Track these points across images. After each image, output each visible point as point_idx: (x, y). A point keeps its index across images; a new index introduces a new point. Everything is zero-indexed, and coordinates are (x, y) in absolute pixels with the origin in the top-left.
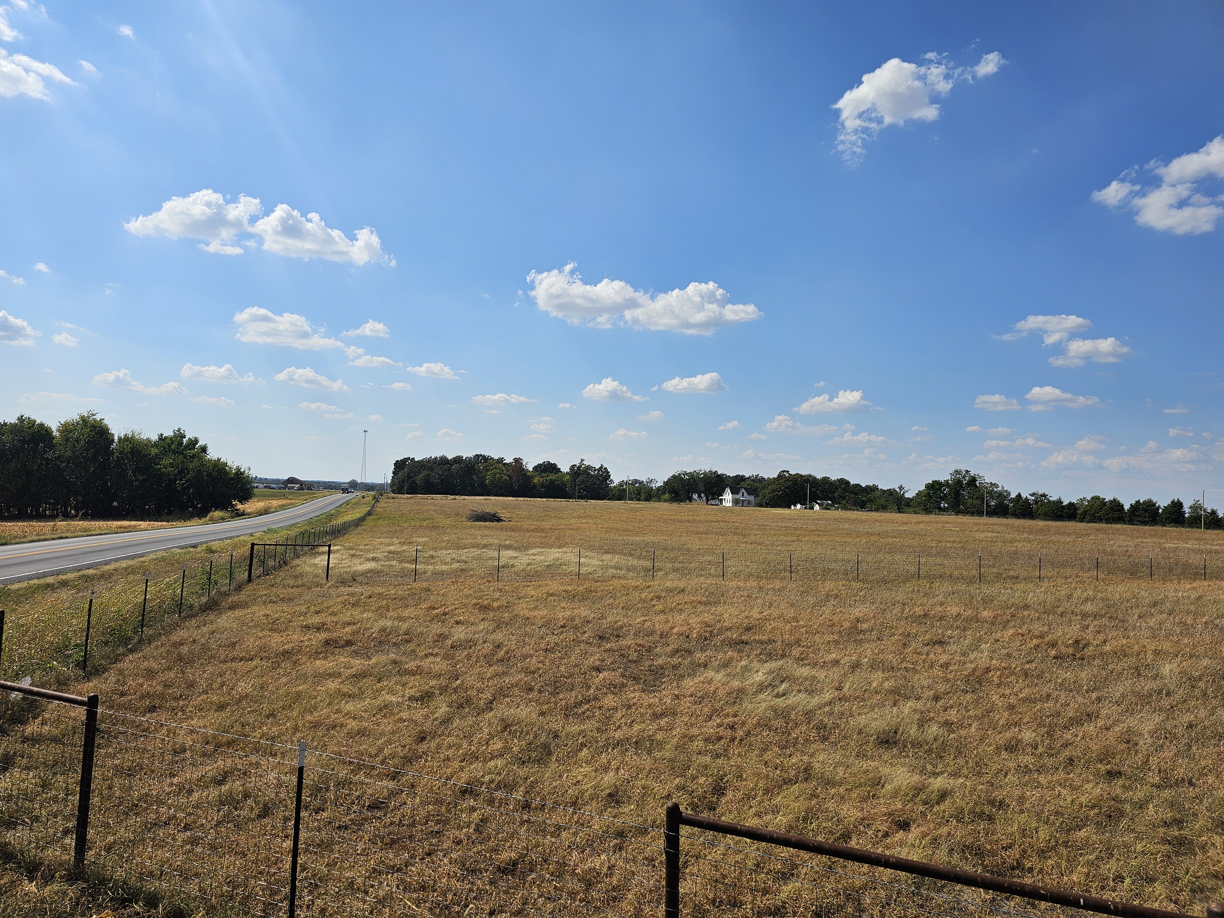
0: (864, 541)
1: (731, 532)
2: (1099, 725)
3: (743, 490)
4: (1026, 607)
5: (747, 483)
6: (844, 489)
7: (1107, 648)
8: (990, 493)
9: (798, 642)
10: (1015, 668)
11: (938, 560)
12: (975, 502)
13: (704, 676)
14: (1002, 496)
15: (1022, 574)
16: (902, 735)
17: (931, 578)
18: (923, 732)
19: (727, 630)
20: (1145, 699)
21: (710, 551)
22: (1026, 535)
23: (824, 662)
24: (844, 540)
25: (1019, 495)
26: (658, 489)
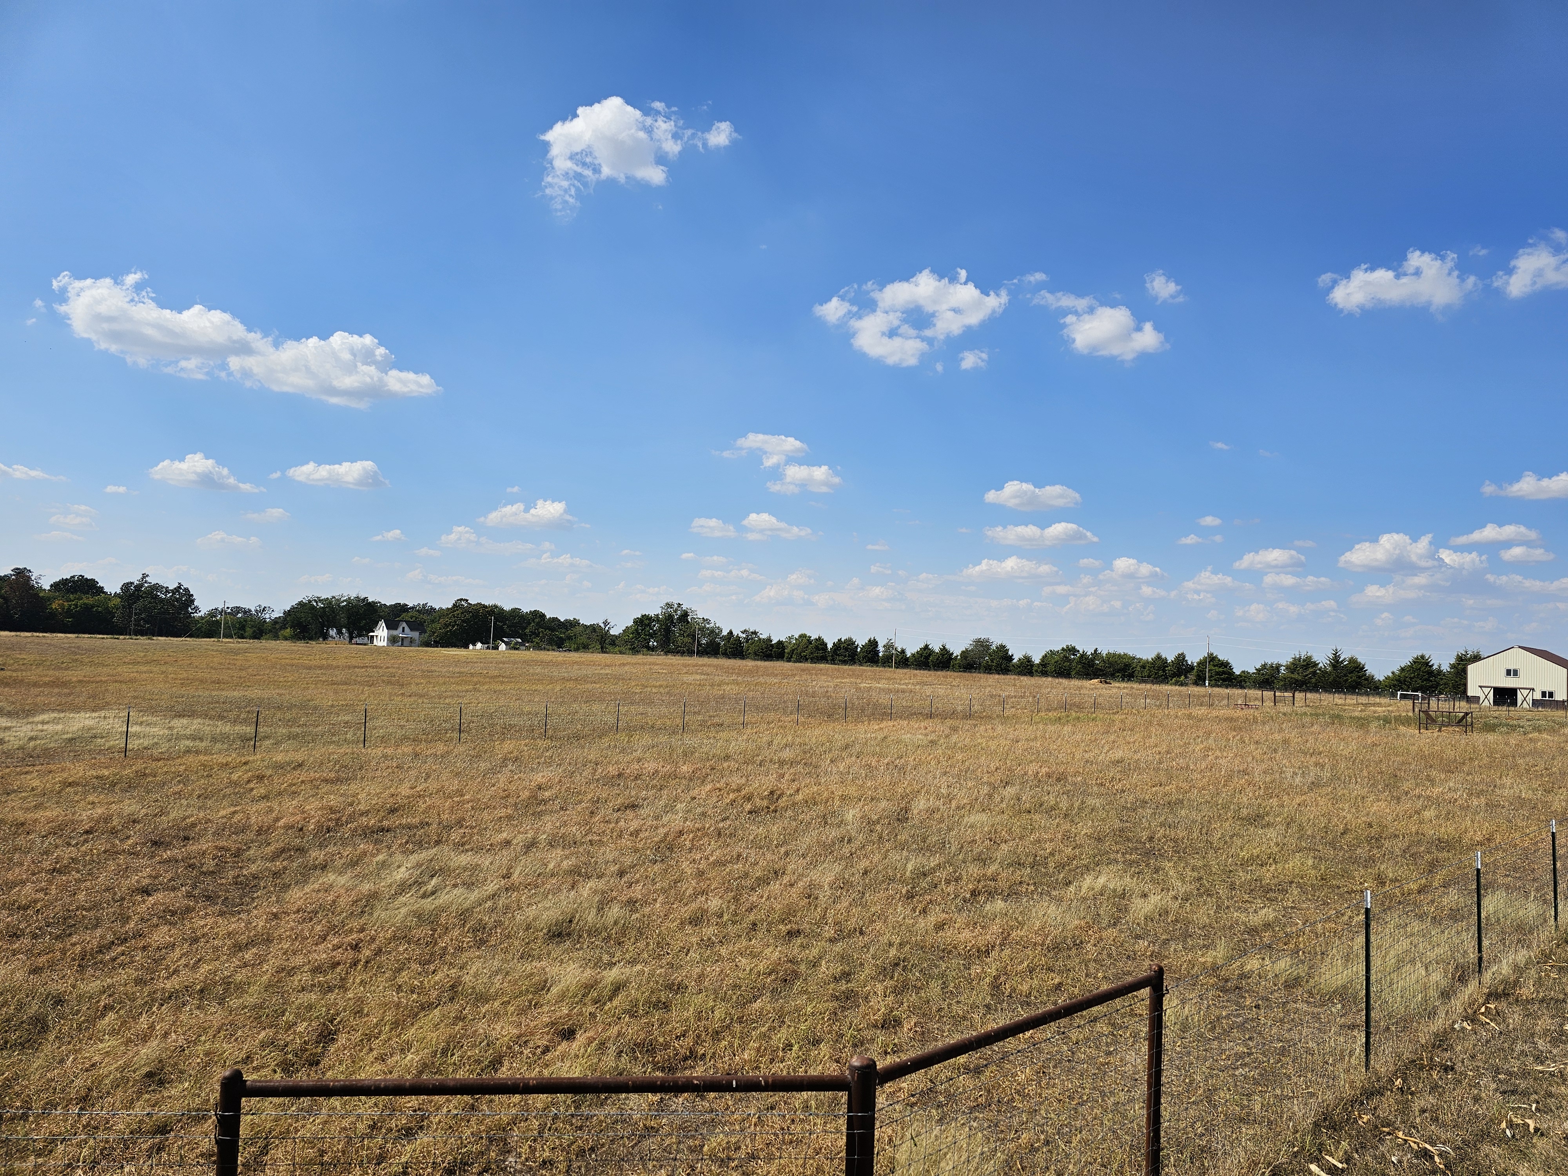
0: (558, 688)
1: (383, 681)
2: (785, 882)
3: (404, 625)
4: (727, 758)
5: (410, 614)
6: (538, 624)
7: (800, 797)
8: (702, 629)
9: (460, 823)
10: (709, 828)
11: (641, 709)
12: (686, 640)
13: (320, 882)
14: (714, 633)
15: (727, 720)
16: (577, 923)
17: (630, 730)
18: (602, 916)
19: (362, 815)
20: (828, 849)
21: (348, 708)
22: (734, 677)
23: (491, 845)
24: (534, 687)
25: (731, 633)
26: (276, 621)
